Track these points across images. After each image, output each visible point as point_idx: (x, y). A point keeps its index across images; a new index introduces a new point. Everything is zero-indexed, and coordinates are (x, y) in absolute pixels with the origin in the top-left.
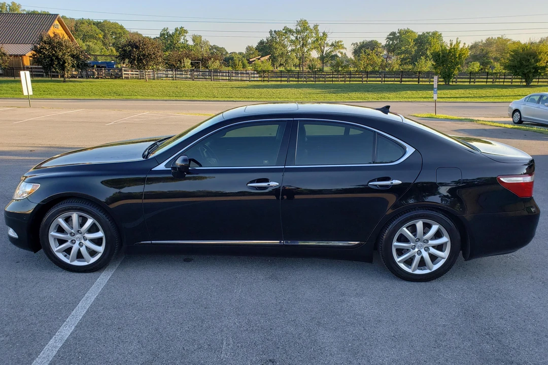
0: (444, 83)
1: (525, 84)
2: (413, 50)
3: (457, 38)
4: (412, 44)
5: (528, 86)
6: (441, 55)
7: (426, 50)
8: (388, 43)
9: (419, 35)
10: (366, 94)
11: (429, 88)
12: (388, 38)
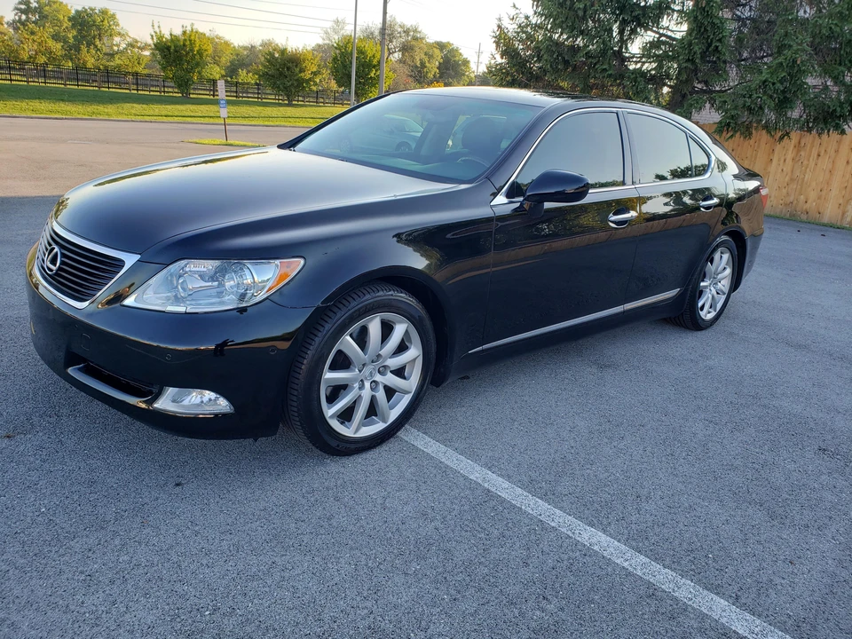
0: (180, 95)
1: (287, 102)
2: (70, 36)
3: (192, 24)
4: (65, 25)
5: (290, 105)
6: (173, 48)
7: (94, 37)
8: (17, 18)
9: (77, 11)
10: (62, 104)
11: (165, 102)
12: (17, 9)
